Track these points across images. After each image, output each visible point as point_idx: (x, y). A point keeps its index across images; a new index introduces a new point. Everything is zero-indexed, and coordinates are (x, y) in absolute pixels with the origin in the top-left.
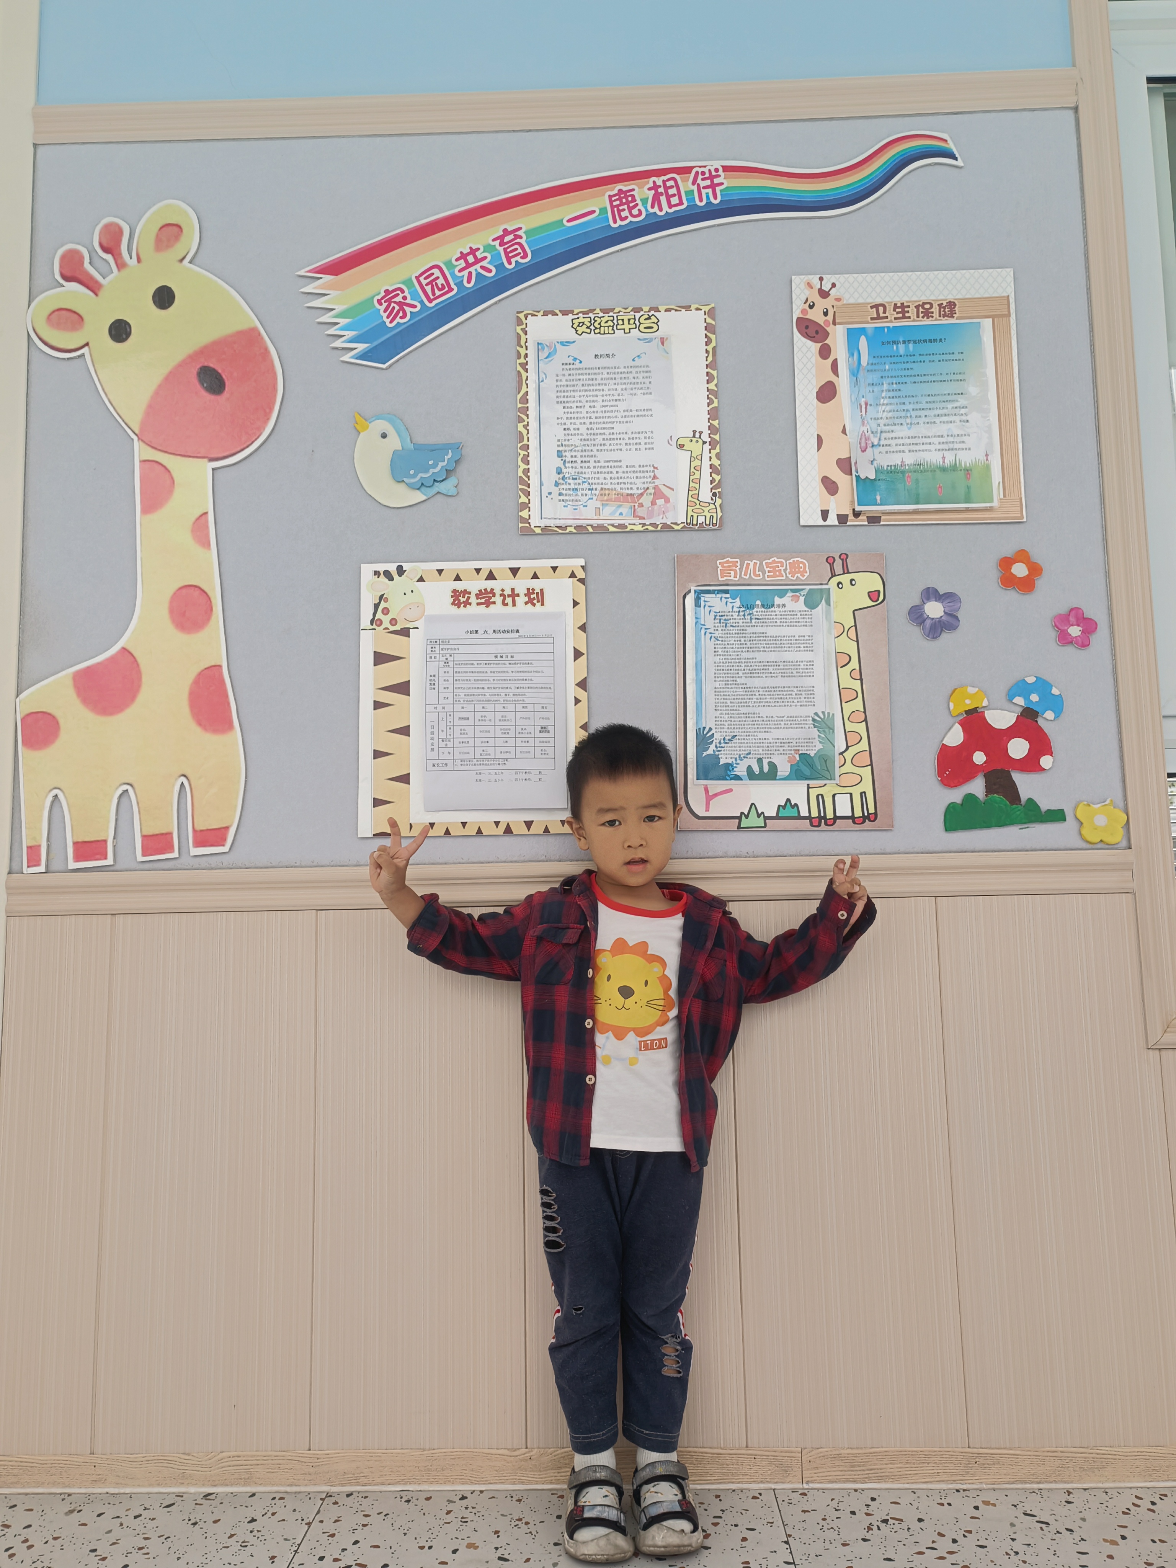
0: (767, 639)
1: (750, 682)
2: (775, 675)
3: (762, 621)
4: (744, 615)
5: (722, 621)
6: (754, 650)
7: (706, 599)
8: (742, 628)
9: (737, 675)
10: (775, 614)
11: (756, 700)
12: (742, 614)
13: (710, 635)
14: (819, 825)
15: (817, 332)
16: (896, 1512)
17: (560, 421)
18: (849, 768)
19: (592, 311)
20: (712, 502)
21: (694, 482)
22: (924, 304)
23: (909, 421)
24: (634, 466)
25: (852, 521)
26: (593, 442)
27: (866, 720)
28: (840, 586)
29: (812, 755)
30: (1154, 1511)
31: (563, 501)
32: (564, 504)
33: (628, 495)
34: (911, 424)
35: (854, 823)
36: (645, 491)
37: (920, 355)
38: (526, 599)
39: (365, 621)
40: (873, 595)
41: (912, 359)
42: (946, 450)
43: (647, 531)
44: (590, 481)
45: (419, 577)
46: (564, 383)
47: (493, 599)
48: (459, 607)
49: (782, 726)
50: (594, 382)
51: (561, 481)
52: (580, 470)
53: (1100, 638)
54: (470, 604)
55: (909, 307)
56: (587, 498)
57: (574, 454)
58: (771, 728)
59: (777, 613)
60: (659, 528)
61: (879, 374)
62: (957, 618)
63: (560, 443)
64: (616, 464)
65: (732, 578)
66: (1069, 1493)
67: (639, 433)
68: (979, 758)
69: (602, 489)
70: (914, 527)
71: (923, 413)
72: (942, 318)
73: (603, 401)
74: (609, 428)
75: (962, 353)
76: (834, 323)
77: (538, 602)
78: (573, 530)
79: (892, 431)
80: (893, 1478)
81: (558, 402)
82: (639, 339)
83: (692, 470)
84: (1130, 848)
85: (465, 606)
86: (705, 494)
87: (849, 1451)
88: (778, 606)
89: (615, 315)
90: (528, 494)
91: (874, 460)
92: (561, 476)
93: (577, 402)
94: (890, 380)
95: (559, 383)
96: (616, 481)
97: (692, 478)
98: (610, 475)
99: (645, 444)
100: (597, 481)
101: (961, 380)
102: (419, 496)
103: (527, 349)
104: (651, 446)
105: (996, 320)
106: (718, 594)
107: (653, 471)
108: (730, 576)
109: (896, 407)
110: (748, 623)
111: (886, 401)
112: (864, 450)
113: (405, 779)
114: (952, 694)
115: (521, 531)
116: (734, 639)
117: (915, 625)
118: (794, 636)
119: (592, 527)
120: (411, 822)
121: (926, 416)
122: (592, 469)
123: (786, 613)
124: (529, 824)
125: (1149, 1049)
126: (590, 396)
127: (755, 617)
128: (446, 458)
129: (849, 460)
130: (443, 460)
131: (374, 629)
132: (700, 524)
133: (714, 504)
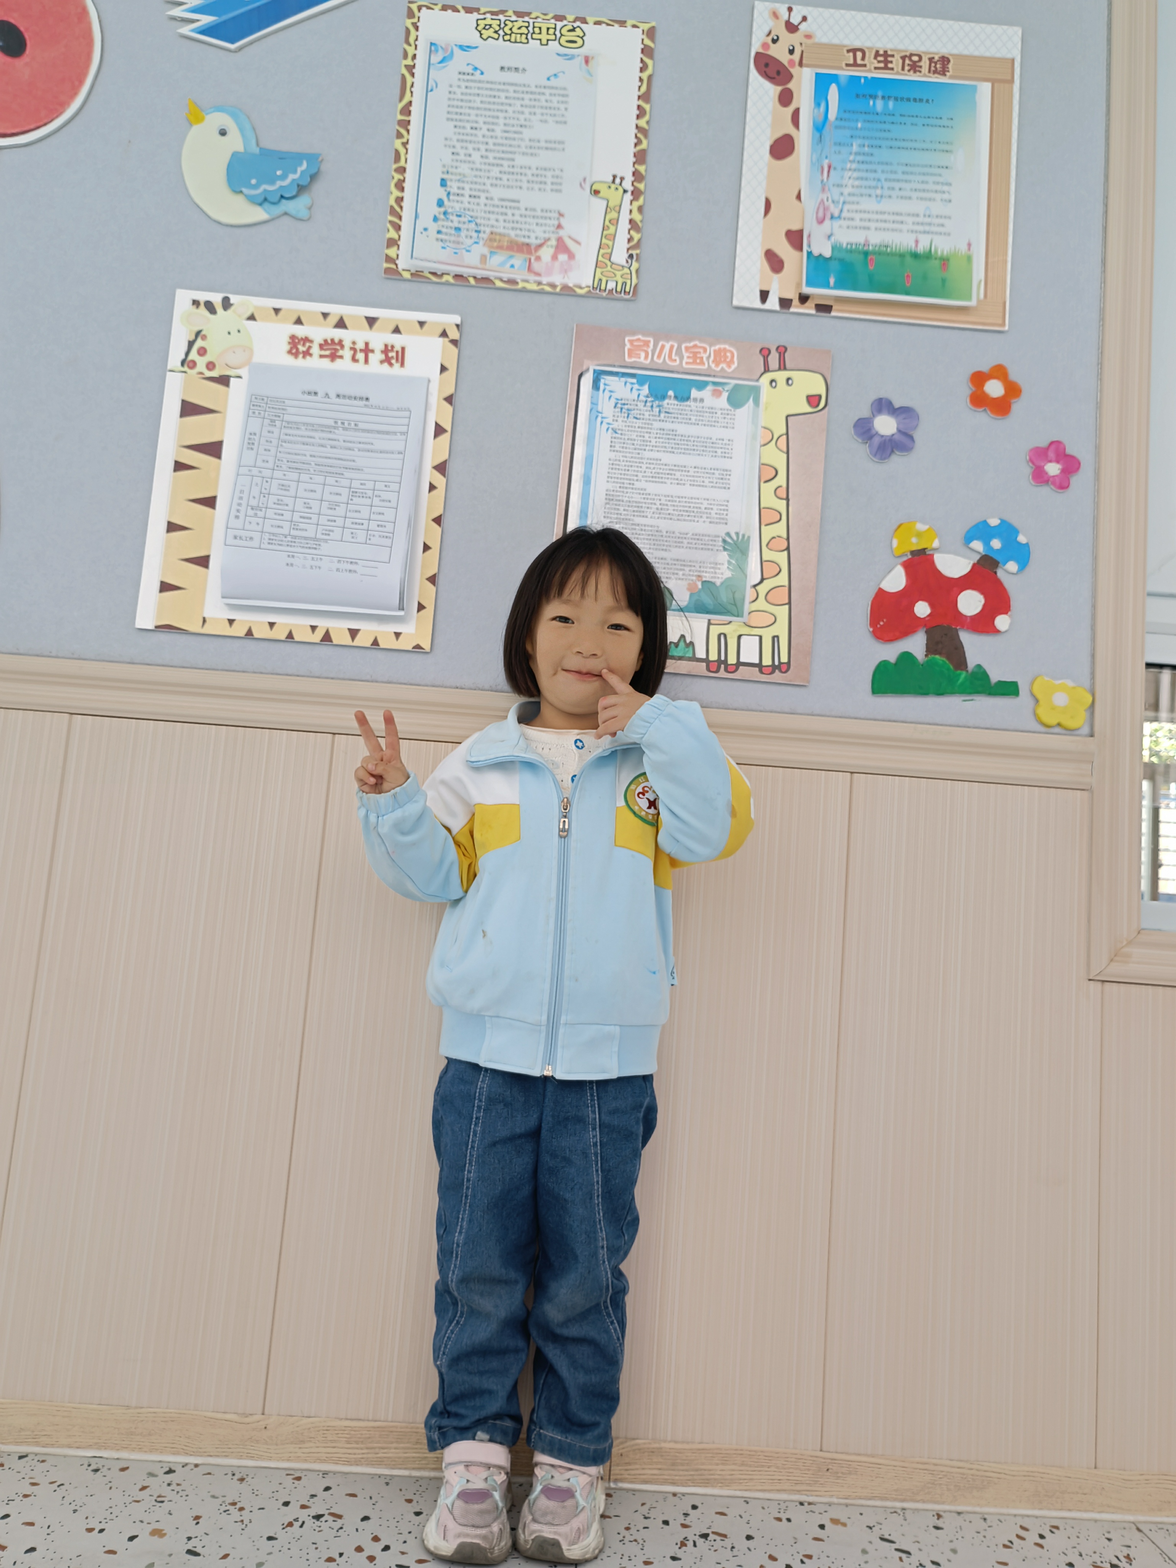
0: (677, 438)
1: (652, 488)
2: (683, 482)
3: (673, 415)
4: (652, 406)
5: (624, 410)
6: (659, 449)
7: (607, 382)
8: (648, 422)
9: (635, 478)
10: (690, 409)
11: (655, 511)
12: (649, 404)
13: (607, 426)
14: (717, 671)
15: (778, 73)
16: (720, 1524)
17: (448, 143)
18: (761, 604)
19: (503, 12)
20: (625, 264)
21: (607, 237)
22: (912, 55)
23: (879, 192)
24: (534, 210)
25: (797, 307)
26: (487, 174)
27: (788, 549)
28: (774, 384)
29: (718, 584)
30: (1041, 1546)
31: (442, 240)
32: (441, 244)
33: (523, 244)
34: (882, 196)
35: (761, 672)
36: (544, 243)
37: (901, 115)
40: (813, 400)
41: (891, 119)
42: (920, 232)
43: (542, 292)
44: (478, 221)
46: (459, 96)
47: (340, 353)
48: (296, 357)
49: (685, 545)
50: (496, 100)
51: (442, 216)
52: (467, 206)
53: (1080, 482)
54: (311, 355)
55: (893, 56)
56: (472, 241)
57: (461, 185)
58: (670, 546)
59: (693, 408)
60: (558, 289)
61: (848, 133)
62: (911, 438)
63: (445, 170)
64: (513, 204)
65: (642, 359)
66: (939, 1516)
67: (545, 169)
68: (922, 609)
69: (492, 233)
70: (872, 324)
71: (897, 185)
72: (931, 75)
73: (505, 125)
74: (509, 159)
75: (952, 119)
76: (801, 64)
77: (397, 360)
78: (450, 279)
79: (858, 203)
80: (723, 1483)
81: (448, 119)
82: (558, 54)
83: (607, 223)
84: (1092, 736)
85: (304, 357)
86: (620, 255)
87: (672, 1445)
89: (531, 21)
90: (398, 228)
91: (832, 234)
92: (442, 210)
93: (472, 122)
94: (860, 141)
95: (452, 96)
96: (511, 225)
97: (605, 233)
98: (504, 217)
99: (552, 184)
100: (486, 222)
101: (947, 151)
102: (259, 214)
103: (416, 48)
104: (558, 187)
105: (996, 85)
106: (622, 377)
107: (558, 219)
108: (640, 358)
109: (864, 175)
110: (655, 416)
111: (854, 166)
112: (821, 221)
113: (203, 561)
114: (896, 530)
115: (385, 273)
116: (636, 434)
117: (860, 441)
118: (711, 439)
119: (475, 278)
120: (206, 615)
121: (900, 189)
122: (482, 207)
123: (704, 410)
124: (353, 633)
125: (1090, 980)
126: (489, 116)
127: (665, 410)
128: (299, 170)
129: (801, 232)
130: (295, 172)
131: (185, 372)
132: (609, 290)
133: (629, 268)
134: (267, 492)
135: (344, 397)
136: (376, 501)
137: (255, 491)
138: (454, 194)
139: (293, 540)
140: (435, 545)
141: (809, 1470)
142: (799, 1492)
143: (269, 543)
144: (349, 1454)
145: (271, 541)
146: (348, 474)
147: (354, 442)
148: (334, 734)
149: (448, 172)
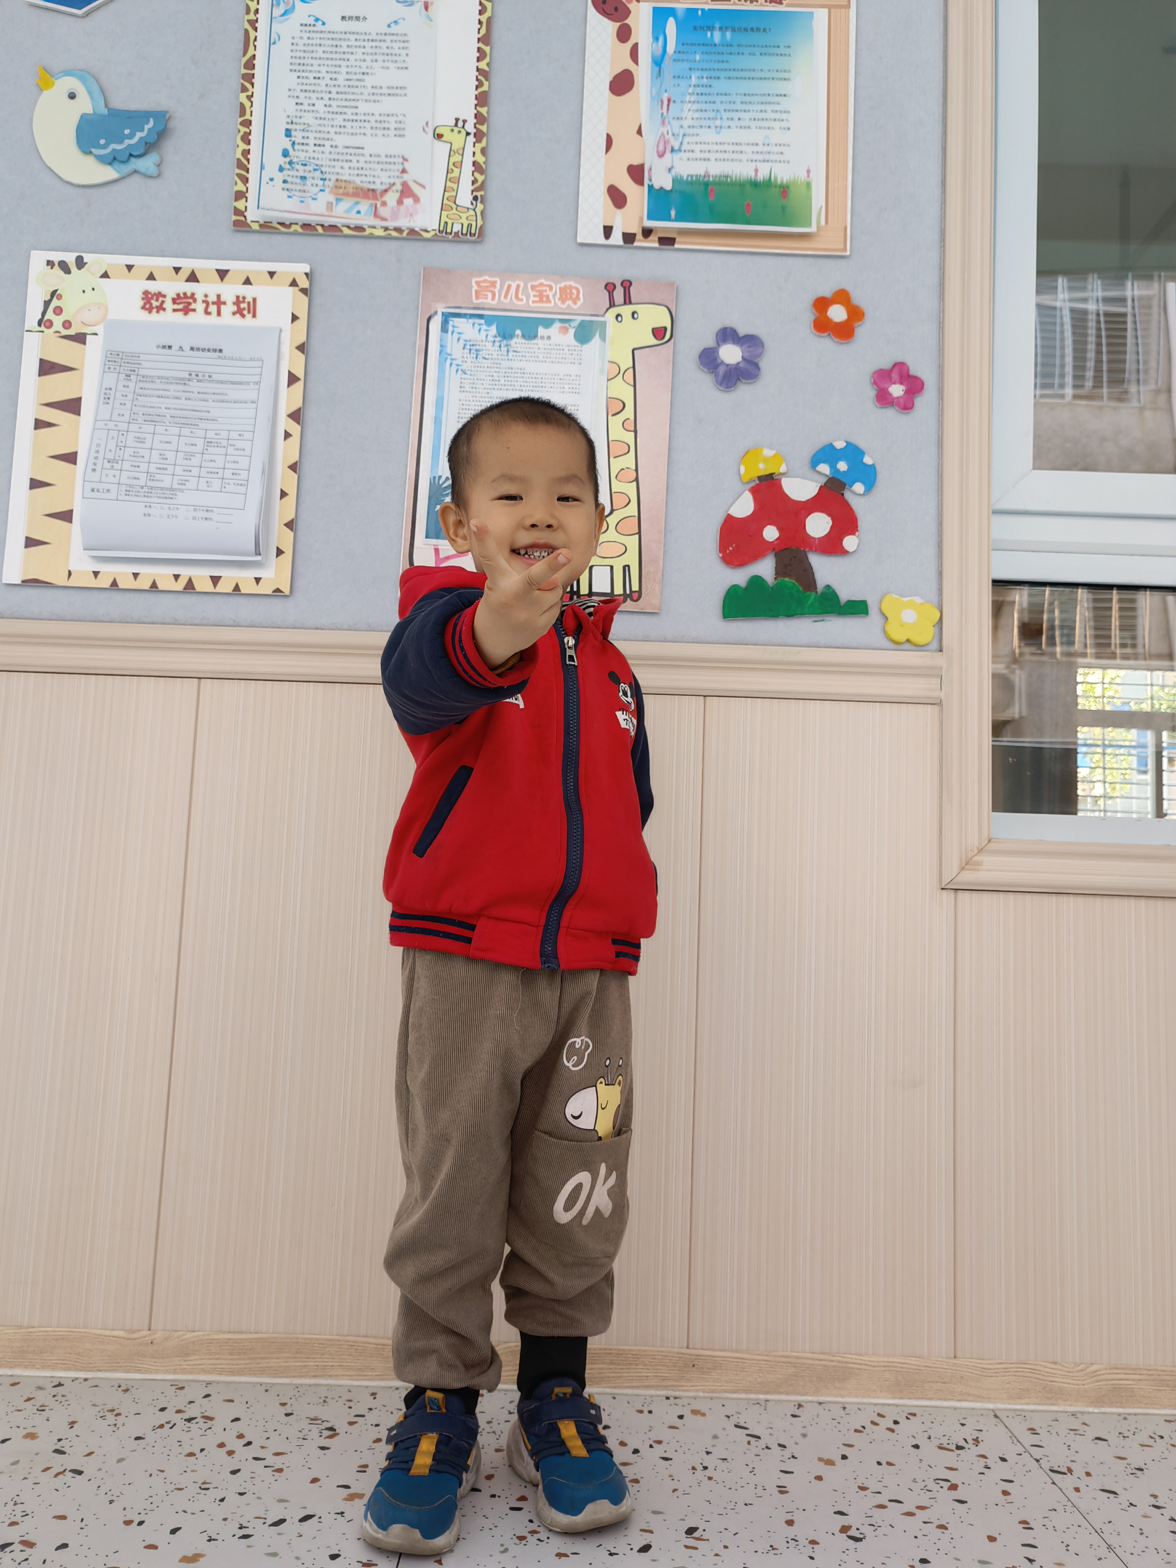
0: (525, 376)
3: (521, 354)
4: (500, 346)
5: (472, 351)
6: (508, 388)
7: (455, 324)
8: (496, 361)
10: (537, 346)
12: (497, 344)
13: (456, 368)
15: (616, 9)
17: (291, 93)
18: (612, 535)
20: (470, 206)
21: (452, 179)
23: (718, 123)
24: (379, 156)
25: (640, 241)
26: (332, 123)
27: (637, 480)
28: (619, 319)
30: (893, 1431)
31: (288, 190)
32: (287, 193)
33: (369, 190)
34: (721, 127)
36: (390, 188)
37: (739, 45)
38: (235, 308)
39: (31, 320)
40: (658, 333)
41: (729, 49)
42: (760, 161)
43: (390, 237)
44: (323, 169)
45: (103, 272)
46: (302, 47)
47: (193, 306)
48: (150, 312)
50: (338, 49)
51: (288, 166)
52: (312, 155)
53: (924, 402)
54: (164, 310)
56: (318, 189)
57: (305, 134)
59: (540, 346)
60: (405, 234)
61: (686, 65)
62: (757, 366)
63: (289, 120)
64: (358, 151)
65: (489, 300)
67: (389, 115)
68: (771, 533)
69: (337, 180)
70: (715, 255)
71: (736, 115)
72: (768, 4)
73: (348, 73)
74: (352, 107)
75: (789, 47)
76: (638, 1)
77: (249, 312)
78: (298, 228)
79: (698, 135)
81: (291, 70)
83: (451, 166)
84: (941, 651)
85: (158, 312)
86: (465, 197)
88: (542, 338)
90: (245, 180)
91: (672, 167)
92: (287, 159)
93: (315, 72)
94: (699, 73)
96: (356, 172)
97: (450, 176)
98: (349, 164)
99: (396, 129)
100: (331, 170)
101: (785, 79)
102: (109, 173)
104: (402, 133)
105: (833, 11)
106: (470, 318)
107: (402, 164)
108: (487, 299)
109: (704, 106)
110: (503, 355)
111: (693, 98)
112: (661, 155)
113: (66, 516)
114: (744, 457)
115: (234, 225)
116: (485, 373)
117: (706, 370)
118: (558, 375)
119: (322, 226)
120: (70, 569)
121: (739, 119)
122: (327, 155)
123: (552, 347)
124: (215, 580)
125: (942, 889)
126: (332, 66)
127: (512, 349)
128: (147, 127)
129: (641, 167)
130: (142, 130)
131: (43, 332)
132: (455, 233)
133: (474, 210)
134: (123, 444)
135: (198, 349)
136: (231, 450)
137: (112, 445)
138: (299, 144)
139: (150, 491)
140: (292, 492)
141: (675, 1366)
142: (666, 1387)
143: (126, 495)
144: (233, 1365)
145: (128, 493)
146: (203, 425)
147: (208, 394)
148: (200, 678)
149: (292, 123)
